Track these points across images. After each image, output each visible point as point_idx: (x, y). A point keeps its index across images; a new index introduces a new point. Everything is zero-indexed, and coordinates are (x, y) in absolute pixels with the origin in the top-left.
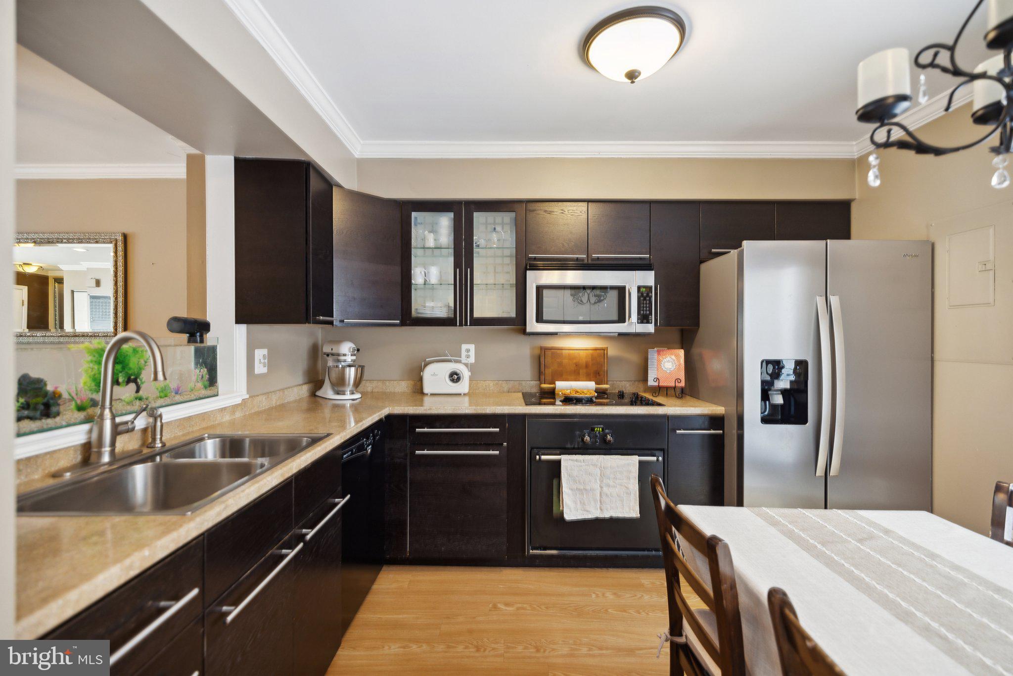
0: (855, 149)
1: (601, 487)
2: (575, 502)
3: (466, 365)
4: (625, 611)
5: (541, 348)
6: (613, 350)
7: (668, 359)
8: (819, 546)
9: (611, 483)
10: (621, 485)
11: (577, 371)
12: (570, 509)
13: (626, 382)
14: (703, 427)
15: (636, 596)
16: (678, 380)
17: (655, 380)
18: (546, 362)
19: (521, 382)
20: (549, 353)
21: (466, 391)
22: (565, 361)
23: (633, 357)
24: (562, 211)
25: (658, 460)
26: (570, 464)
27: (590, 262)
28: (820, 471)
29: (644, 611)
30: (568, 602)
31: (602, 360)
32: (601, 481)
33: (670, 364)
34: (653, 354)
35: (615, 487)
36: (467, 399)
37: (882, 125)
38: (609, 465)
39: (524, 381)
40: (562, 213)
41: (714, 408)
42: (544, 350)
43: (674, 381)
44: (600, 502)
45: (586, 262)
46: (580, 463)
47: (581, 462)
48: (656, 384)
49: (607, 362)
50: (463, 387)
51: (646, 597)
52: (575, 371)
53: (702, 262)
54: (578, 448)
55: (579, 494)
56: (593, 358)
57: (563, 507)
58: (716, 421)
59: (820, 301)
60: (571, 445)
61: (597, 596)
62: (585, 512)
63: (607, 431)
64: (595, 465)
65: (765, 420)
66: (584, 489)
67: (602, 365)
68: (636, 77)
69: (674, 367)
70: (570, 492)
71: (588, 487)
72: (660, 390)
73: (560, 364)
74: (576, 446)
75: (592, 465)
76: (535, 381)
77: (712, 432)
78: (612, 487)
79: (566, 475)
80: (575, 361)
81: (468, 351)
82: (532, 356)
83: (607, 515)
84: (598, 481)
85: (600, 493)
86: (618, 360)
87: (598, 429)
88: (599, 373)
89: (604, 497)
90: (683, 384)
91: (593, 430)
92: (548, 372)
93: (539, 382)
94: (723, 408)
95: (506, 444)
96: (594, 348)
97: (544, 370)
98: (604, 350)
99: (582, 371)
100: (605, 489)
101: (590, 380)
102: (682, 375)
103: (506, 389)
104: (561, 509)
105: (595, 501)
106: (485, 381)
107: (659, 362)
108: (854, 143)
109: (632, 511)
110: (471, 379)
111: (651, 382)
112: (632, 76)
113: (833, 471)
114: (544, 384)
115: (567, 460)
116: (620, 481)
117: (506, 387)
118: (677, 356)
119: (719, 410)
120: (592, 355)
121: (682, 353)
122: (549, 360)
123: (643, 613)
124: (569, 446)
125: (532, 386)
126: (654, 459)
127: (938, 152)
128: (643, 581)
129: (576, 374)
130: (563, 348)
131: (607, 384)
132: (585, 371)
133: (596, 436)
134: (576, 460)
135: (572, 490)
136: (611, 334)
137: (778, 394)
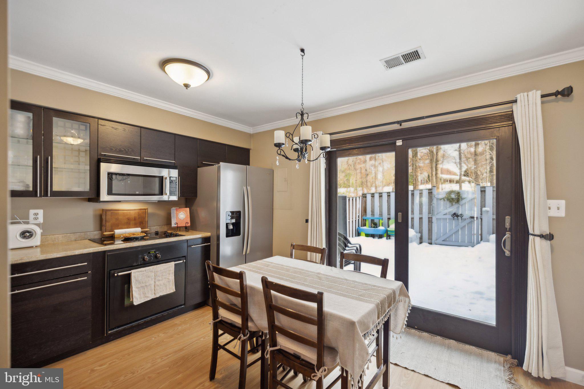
0: (252, 130)
1: (155, 282)
2: (140, 294)
3: (38, 225)
4: (172, 337)
5: (103, 210)
6: (151, 210)
7: (182, 213)
8: (259, 271)
9: (160, 278)
10: (165, 278)
11: (129, 222)
12: (137, 299)
13: (158, 227)
14: (200, 243)
15: (175, 329)
16: (187, 223)
17: (176, 224)
18: (107, 218)
19: (86, 233)
20: (109, 213)
21: (38, 243)
22: (120, 217)
23: (162, 213)
24: (125, 130)
25: (183, 262)
26: (136, 274)
27: (142, 161)
28: (244, 253)
29: (181, 333)
30: (140, 347)
31: (145, 215)
32: (155, 279)
33: (183, 215)
34: (173, 210)
35: (162, 280)
36: (39, 250)
37: (279, 149)
38: (160, 270)
39: (89, 232)
40: (124, 131)
41: (206, 234)
42: (105, 211)
43: (185, 223)
44: (154, 290)
45: (139, 161)
46: (143, 273)
47: (143, 271)
48: (176, 226)
49: (148, 216)
50: (36, 241)
51: (180, 328)
52: (127, 223)
53: (198, 167)
54: (141, 265)
55: (142, 289)
56: (139, 214)
57: (133, 299)
58: (206, 240)
59: (245, 188)
60: (136, 263)
61: (155, 338)
62: (145, 298)
63: (157, 252)
64: (152, 272)
65: (227, 236)
66: (145, 286)
67: (144, 218)
68: (189, 87)
69: (185, 217)
70: (137, 289)
71: (148, 284)
72: (178, 228)
73: (117, 219)
74: (139, 264)
75: (150, 272)
76: (97, 231)
77: (206, 244)
78: (161, 280)
79: (134, 281)
80: (127, 217)
81: (36, 214)
82: (95, 216)
83: (158, 296)
84: (153, 280)
85: (154, 285)
86: (153, 214)
87: (152, 252)
88: (142, 223)
89: (157, 287)
90: (189, 225)
91: (149, 253)
92: (108, 225)
93: (100, 232)
94: (210, 233)
95: (90, 272)
96: (139, 209)
97: (106, 224)
98: (145, 209)
99: (132, 222)
100: (157, 283)
101: (137, 227)
102: (189, 221)
103: (73, 239)
104: (131, 300)
105: (151, 290)
106: (54, 235)
107: (177, 215)
108: (252, 128)
109: (171, 290)
110: (42, 235)
111: (173, 225)
112: (187, 86)
113: (248, 252)
114: (106, 232)
115: (135, 272)
116: (165, 276)
117: (73, 237)
118: (186, 211)
119: (208, 234)
120: (138, 213)
121: (188, 209)
122: (108, 217)
123: (181, 334)
124: (135, 264)
125: (96, 234)
126: (182, 261)
127: (290, 159)
128: (176, 323)
129: (128, 224)
130: (119, 210)
131: (147, 228)
132: (133, 222)
133: (151, 256)
134: (141, 271)
135: (138, 288)
136: (154, 201)
137: (231, 225)
